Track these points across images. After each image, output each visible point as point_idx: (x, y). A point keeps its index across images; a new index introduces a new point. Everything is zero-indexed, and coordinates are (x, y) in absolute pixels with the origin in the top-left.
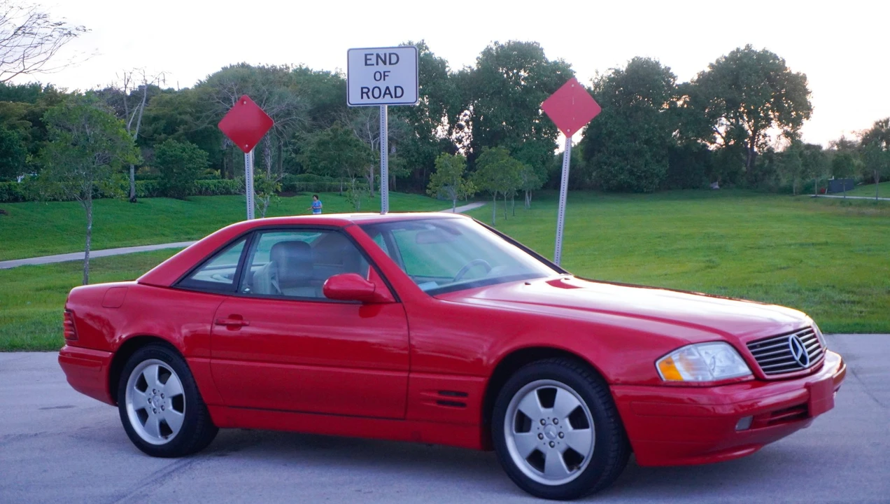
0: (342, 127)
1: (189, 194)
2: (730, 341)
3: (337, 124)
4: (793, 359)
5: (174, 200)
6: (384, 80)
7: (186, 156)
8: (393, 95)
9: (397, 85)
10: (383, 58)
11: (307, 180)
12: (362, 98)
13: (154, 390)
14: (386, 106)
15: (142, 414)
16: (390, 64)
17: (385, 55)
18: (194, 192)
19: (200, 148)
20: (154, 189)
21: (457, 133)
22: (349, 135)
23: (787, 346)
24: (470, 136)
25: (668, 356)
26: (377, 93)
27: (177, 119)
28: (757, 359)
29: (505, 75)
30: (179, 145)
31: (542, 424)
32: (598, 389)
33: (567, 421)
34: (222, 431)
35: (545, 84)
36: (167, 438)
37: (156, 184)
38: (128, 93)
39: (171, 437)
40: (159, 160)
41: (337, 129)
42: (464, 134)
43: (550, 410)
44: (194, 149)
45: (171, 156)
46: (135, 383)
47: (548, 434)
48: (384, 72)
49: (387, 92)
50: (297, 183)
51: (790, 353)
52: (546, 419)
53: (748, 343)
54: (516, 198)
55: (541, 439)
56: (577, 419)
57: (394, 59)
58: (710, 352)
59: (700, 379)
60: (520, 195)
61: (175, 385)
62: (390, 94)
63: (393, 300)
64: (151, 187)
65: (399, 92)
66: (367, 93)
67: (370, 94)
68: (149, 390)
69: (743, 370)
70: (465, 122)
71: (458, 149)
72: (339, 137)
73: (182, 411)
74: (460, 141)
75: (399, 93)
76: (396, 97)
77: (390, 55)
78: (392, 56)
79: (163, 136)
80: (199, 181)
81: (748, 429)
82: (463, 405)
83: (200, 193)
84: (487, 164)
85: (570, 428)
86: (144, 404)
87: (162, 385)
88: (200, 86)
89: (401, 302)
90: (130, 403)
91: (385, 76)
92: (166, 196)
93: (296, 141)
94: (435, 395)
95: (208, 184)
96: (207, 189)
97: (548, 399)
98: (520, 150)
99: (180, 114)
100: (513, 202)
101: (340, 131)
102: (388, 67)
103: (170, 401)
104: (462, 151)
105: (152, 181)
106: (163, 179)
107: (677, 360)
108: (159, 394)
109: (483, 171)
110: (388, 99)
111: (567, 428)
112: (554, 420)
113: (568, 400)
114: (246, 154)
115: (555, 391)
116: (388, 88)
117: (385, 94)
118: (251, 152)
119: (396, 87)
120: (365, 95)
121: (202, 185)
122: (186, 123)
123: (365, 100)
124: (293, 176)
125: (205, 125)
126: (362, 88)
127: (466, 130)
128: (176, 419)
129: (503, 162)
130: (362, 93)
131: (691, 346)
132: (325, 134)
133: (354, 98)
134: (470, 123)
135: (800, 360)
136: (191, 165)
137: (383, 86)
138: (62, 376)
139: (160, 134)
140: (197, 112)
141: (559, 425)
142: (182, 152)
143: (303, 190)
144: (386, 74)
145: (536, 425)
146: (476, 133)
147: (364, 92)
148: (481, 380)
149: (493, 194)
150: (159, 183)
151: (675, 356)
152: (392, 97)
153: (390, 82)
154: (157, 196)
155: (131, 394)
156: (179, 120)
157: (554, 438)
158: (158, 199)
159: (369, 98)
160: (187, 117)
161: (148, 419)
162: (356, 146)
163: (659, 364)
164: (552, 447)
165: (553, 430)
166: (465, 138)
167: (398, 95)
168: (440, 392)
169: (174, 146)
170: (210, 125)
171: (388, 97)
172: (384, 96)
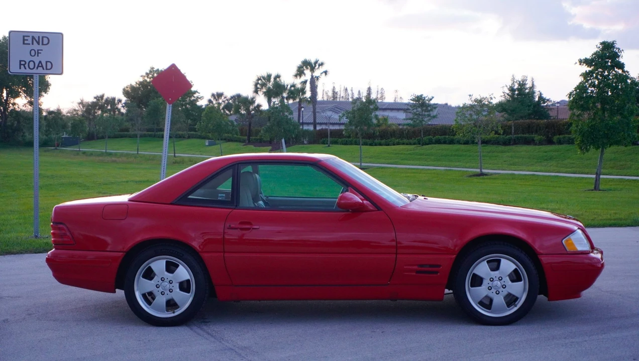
6: (38, 56)
8: (45, 68)
9: (47, 60)
10: (37, 39)
12: (20, 68)
14: (38, 76)
16: (43, 44)
17: (39, 37)
25: (568, 237)
26: (32, 65)
48: (38, 50)
49: (40, 65)
57: (46, 41)
62: (42, 66)
65: (49, 66)
66: (24, 65)
67: (26, 65)
75: (49, 67)
76: (47, 69)
77: (43, 37)
78: (44, 39)
82: (437, 272)
89: (382, 210)
91: (38, 53)
102: (40, 47)
116: (40, 62)
117: (38, 66)
119: (47, 62)
120: (22, 66)
123: (23, 71)
126: (20, 61)
130: (20, 64)
133: (14, 68)
137: (37, 60)
144: (39, 51)
147: (22, 64)
152: (43, 69)
153: (43, 58)
159: (25, 68)
163: (564, 242)
167: (48, 68)
171: (40, 69)
172: (37, 68)
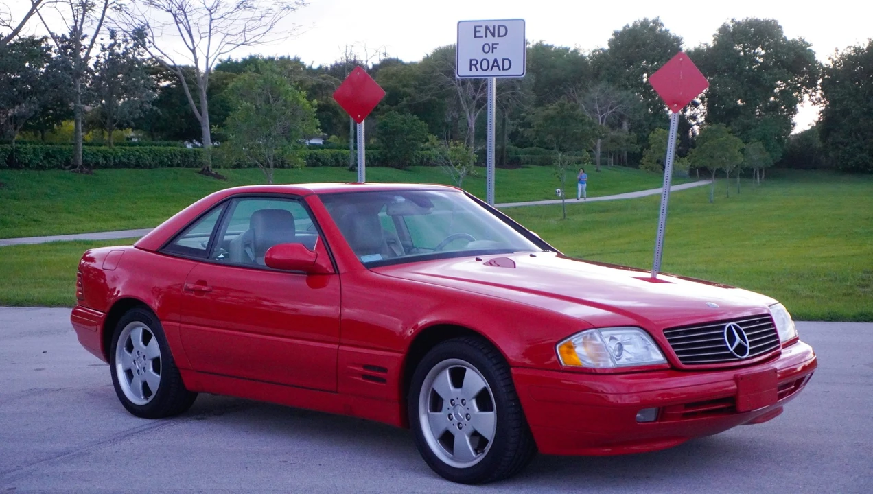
0: (569, 102)
1: (410, 164)
2: (644, 327)
3: (564, 99)
4: (726, 348)
5: (393, 170)
6: (493, 52)
7: (406, 127)
8: (501, 68)
9: (505, 57)
10: (492, 30)
11: (532, 153)
12: (471, 70)
13: (138, 352)
14: (494, 79)
15: (129, 374)
16: (499, 36)
17: (494, 27)
18: (415, 162)
19: (421, 120)
20: (375, 159)
21: (692, 110)
22: (575, 110)
23: (722, 335)
24: (704, 113)
25: (569, 339)
26: (485, 65)
27: (400, 91)
28: (673, 347)
29: (742, 53)
30: (401, 117)
31: (453, 405)
32: (501, 371)
33: (474, 402)
34: (201, 396)
35: (782, 62)
36: (148, 399)
37: (377, 154)
38: (370, 67)
39: (151, 398)
40: (381, 131)
41: (564, 104)
42: (698, 111)
43: (459, 390)
44: (415, 121)
45: (393, 128)
46: (124, 345)
47: (456, 415)
48: (493, 44)
49: (495, 64)
50: (521, 156)
51: (724, 342)
52: (455, 399)
53: (664, 330)
54: (742, 176)
55: (451, 419)
56: (483, 401)
57: (502, 31)
58: (618, 337)
59: (602, 365)
60: (747, 173)
61: (154, 348)
62: (498, 66)
63: (331, 271)
64: (371, 157)
65: (507, 64)
66: (475, 65)
67: (478, 66)
68: (134, 351)
69: (657, 357)
70: (700, 99)
71: (691, 126)
72: (565, 113)
73: (158, 373)
74: (694, 118)
75: (506, 66)
76: (503, 69)
77: (499, 27)
78: (501, 28)
79: (386, 106)
80: (421, 152)
81: (654, 421)
82: (383, 381)
83: (422, 163)
84: (707, 141)
85: (476, 409)
86: (131, 365)
87: (145, 347)
88: (427, 59)
89: (339, 273)
90: (120, 363)
91: (493, 48)
92: (387, 166)
93: (525, 115)
94: (361, 369)
95: (430, 155)
96: (428, 159)
97: (458, 378)
98: (755, 127)
99: (404, 86)
100: (738, 179)
101: (567, 106)
102: (496, 39)
103: (151, 363)
104: (696, 128)
105: (373, 151)
106: (385, 149)
107: (580, 343)
108: (142, 356)
109: (703, 147)
110: (495, 71)
111: (473, 410)
112: (463, 400)
113: (475, 381)
114: (358, 124)
115: (465, 370)
116: (496, 60)
117: (493, 66)
118: (363, 122)
119: (503, 60)
120: (473, 67)
121: (423, 156)
122: (410, 95)
123: (474, 73)
124: (519, 149)
125: (429, 97)
126: (471, 61)
127: (701, 107)
128: (155, 380)
129: (723, 139)
130: (471, 65)
131: (594, 330)
132: (552, 109)
133: (463, 70)
134: (706, 100)
135: (734, 350)
136: (410, 136)
137: (491, 58)
138: (73, 334)
139: (383, 105)
140: (420, 85)
141: (466, 406)
142: (403, 124)
143: (528, 163)
144: (495, 46)
145: (447, 404)
146: (710, 109)
147: (473, 64)
148: (400, 355)
149: (712, 171)
150: (380, 154)
151: (576, 339)
152: (500, 70)
153: (498, 55)
154: (378, 166)
155: (120, 353)
156: (402, 93)
157: (462, 420)
158: (379, 169)
159: (477, 70)
160: (408, 90)
161: (134, 379)
162: (581, 121)
163: (560, 347)
164: (460, 428)
165: (461, 411)
166: (699, 115)
167: (506, 68)
168: (365, 367)
169: (397, 119)
170: (433, 98)
171: (495, 69)
172: (492, 69)
